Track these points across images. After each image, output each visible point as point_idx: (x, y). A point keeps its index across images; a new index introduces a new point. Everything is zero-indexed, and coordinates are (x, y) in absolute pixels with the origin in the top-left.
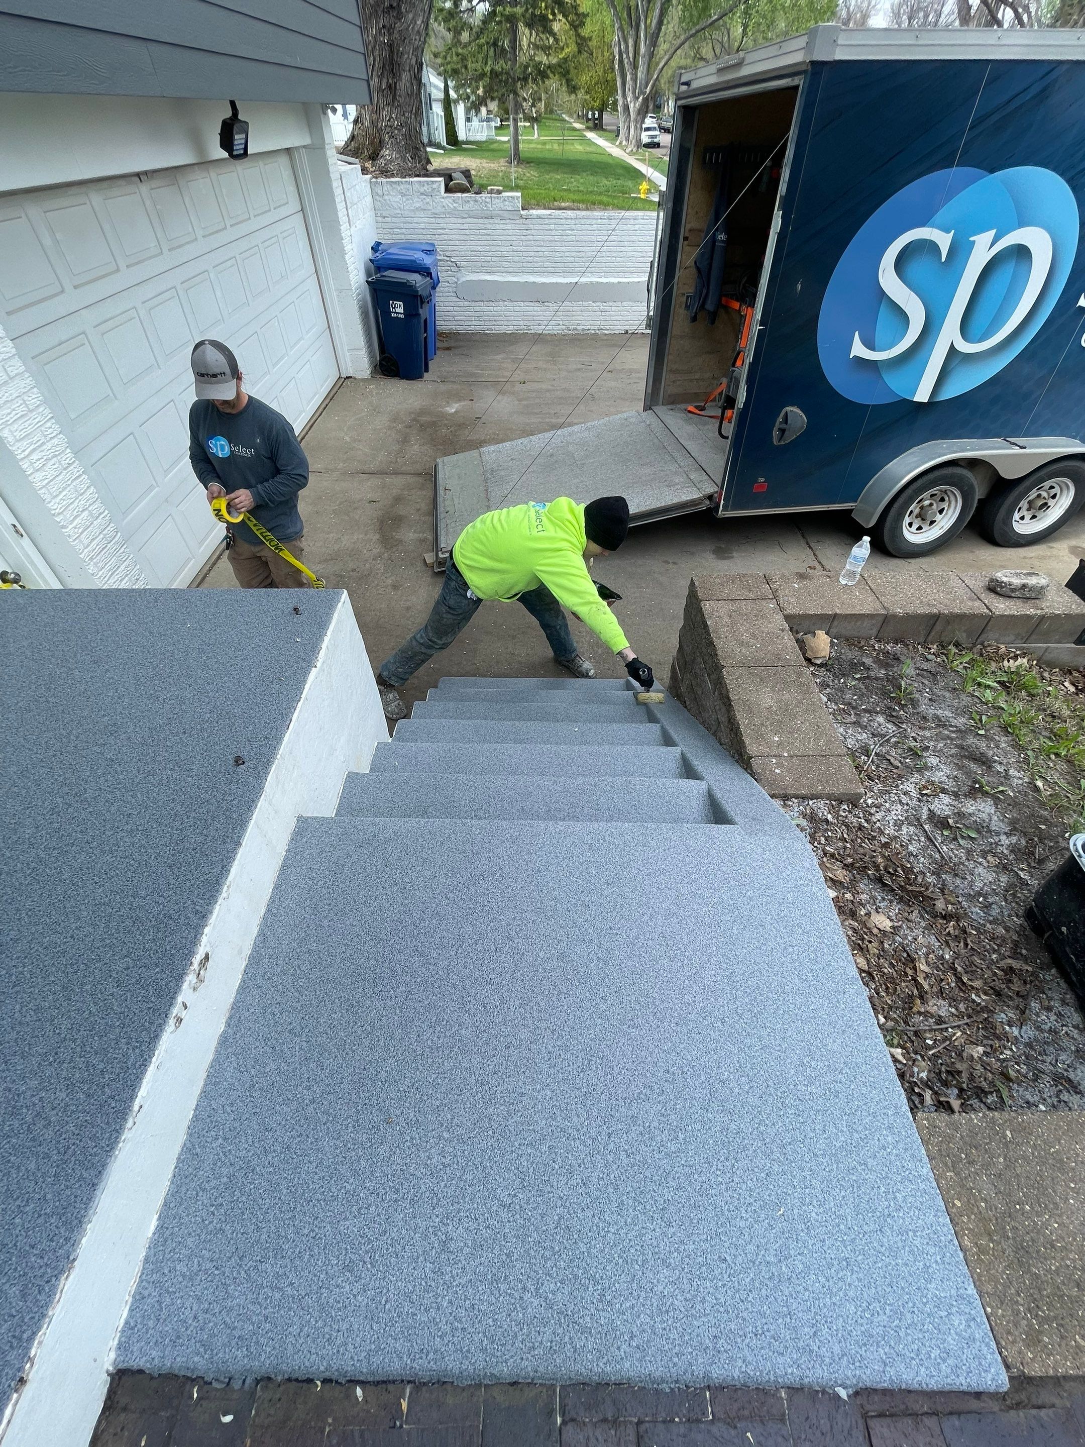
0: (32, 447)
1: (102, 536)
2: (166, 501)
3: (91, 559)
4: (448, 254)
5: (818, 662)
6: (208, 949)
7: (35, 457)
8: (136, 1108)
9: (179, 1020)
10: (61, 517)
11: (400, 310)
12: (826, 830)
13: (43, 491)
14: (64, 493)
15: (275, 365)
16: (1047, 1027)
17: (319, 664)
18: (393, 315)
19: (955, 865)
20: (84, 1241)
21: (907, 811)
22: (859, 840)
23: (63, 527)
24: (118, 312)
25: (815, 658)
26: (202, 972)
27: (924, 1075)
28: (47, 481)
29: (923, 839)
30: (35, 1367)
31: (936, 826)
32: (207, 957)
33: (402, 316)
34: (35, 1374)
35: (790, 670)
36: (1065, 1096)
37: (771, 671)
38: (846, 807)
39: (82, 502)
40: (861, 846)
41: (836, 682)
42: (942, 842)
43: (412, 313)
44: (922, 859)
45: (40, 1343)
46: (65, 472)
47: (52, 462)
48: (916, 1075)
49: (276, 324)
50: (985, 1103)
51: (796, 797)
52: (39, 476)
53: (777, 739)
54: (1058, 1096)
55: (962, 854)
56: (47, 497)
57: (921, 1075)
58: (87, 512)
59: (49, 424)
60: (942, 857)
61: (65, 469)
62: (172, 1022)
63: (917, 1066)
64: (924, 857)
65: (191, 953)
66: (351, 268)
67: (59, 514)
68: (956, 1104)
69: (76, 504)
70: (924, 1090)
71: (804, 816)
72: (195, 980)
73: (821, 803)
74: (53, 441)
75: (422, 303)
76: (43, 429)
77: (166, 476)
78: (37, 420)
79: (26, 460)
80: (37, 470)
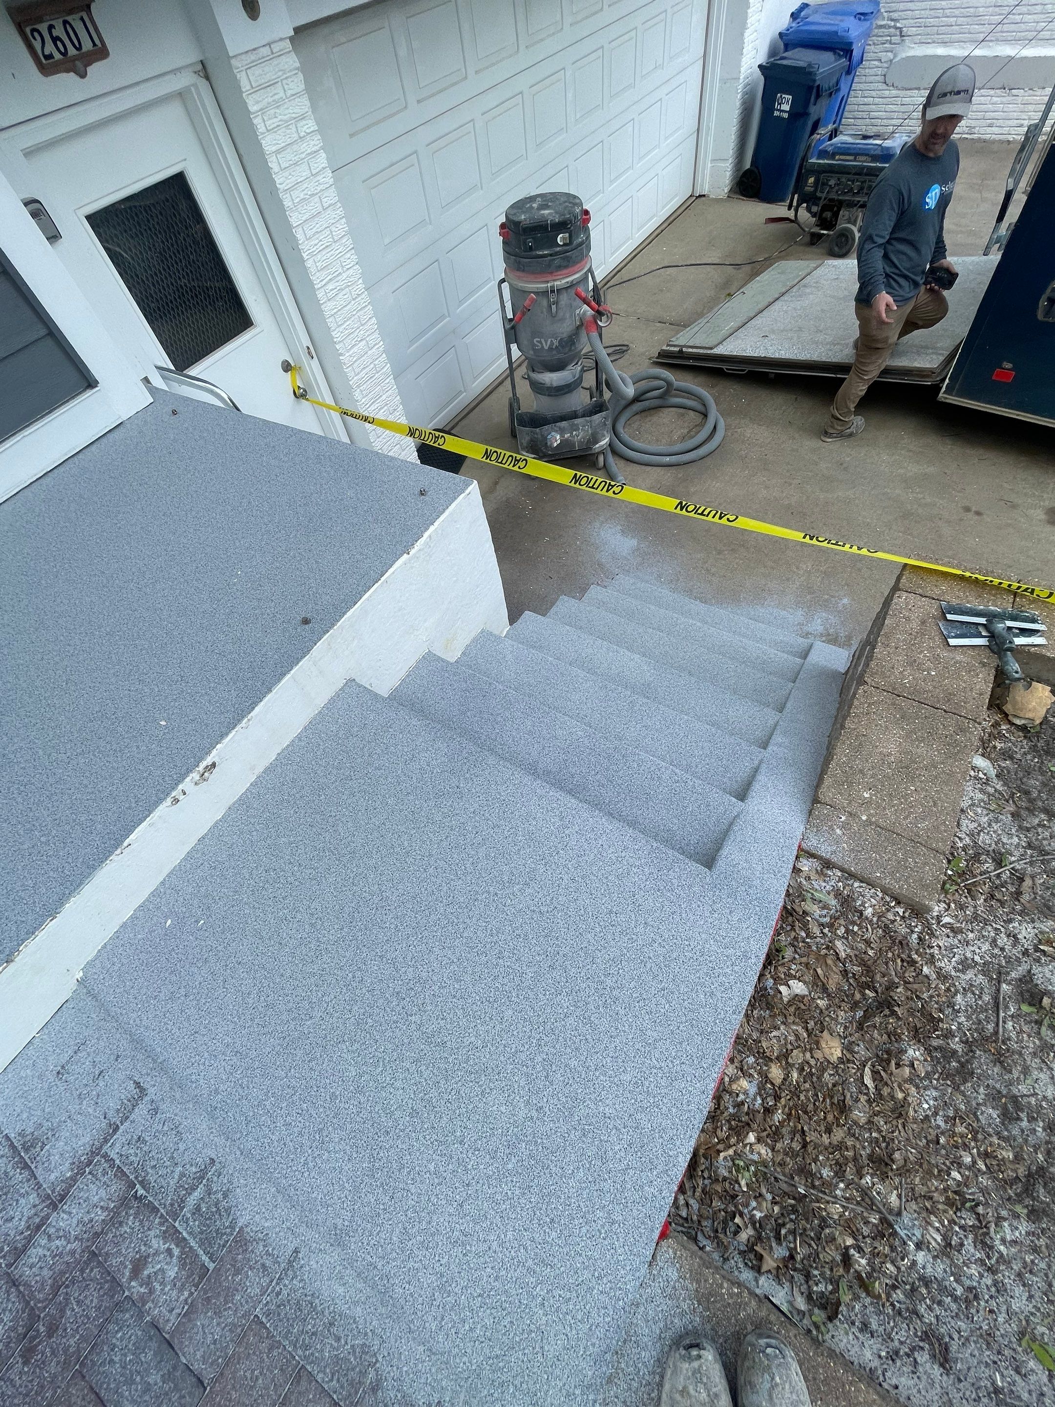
0: (329, 278)
1: (372, 366)
2: (454, 332)
3: (358, 386)
4: (895, 15)
5: (1018, 722)
6: (216, 760)
7: (330, 286)
8: (125, 844)
9: (176, 801)
10: (341, 345)
11: (786, 107)
12: (854, 923)
13: (330, 320)
14: (348, 323)
15: (612, 182)
16: (968, 1283)
17: (412, 552)
18: (776, 113)
19: (1008, 1050)
20: (67, 905)
21: (993, 956)
22: (890, 955)
23: (341, 354)
24: (455, 127)
25: (1015, 716)
26: (206, 774)
27: (758, 1215)
28: (335, 311)
29: (986, 998)
30: (19, 957)
31: (1021, 994)
32: (214, 765)
33: (786, 115)
34: (20, 960)
35: (951, 721)
36: (923, 1357)
37: (925, 711)
38: (901, 911)
39: (362, 332)
40: (887, 964)
41: (1029, 757)
42: (1012, 1016)
43: (799, 114)
44: (962, 1019)
45: (26, 946)
46: (353, 302)
47: (344, 292)
48: (750, 1208)
49: (631, 128)
50: (809, 1287)
51: (842, 870)
52: (330, 304)
53: (866, 795)
54: (913, 1349)
55: (1032, 1044)
56: (333, 326)
57: (755, 1212)
58: (364, 342)
59: (348, 255)
60: (996, 1033)
61: (354, 299)
62: (169, 800)
63: (758, 1203)
64: (968, 1018)
65: (201, 759)
66: (748, 48)
67: (340, 342)
68: (769, 1263)
69: (356, 334)
70: (747, 1227)
71: (838, 894)
72: (198, 778)
73: (869, 892)
74: (348, 272)
75: (818, 96)
76: (342, 259)
77: (459, 306)
78: (338, 251)
79: (322, 290)
80: (329, 300)
